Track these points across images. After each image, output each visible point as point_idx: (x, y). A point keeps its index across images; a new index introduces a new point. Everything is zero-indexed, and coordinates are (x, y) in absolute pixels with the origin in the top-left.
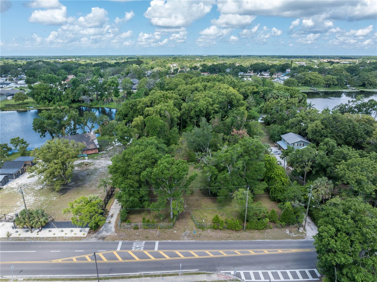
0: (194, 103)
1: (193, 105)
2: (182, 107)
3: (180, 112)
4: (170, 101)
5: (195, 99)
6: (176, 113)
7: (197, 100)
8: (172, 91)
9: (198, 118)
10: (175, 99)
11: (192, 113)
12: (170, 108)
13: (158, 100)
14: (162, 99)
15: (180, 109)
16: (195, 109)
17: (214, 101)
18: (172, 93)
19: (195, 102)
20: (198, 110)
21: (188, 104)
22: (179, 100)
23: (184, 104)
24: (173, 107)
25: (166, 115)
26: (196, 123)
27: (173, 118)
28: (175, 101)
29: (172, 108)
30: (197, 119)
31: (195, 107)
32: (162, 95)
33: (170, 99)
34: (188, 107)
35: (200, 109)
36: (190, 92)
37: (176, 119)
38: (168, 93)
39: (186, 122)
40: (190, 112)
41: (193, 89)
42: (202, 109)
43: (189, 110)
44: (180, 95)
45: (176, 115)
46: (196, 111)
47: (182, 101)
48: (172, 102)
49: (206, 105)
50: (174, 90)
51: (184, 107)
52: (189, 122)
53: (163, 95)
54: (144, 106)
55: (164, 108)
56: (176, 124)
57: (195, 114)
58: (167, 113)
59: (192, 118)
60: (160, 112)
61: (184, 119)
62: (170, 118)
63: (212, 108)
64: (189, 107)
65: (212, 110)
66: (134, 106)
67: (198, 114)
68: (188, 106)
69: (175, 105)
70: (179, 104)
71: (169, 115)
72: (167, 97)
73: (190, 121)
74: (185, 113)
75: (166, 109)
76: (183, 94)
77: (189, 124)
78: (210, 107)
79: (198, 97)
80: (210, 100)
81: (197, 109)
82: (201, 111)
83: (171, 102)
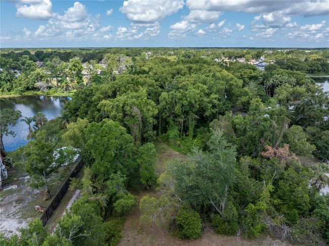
0: (180, 92)
1: (179, 95)
2: (160, 98)
3: (158, 106)
4: (142, 89)
5: (180, 86)
6: (151, 109)
7: (185, 88)
8: (145, 75)
9: (186, 115)
10: (150, 86)
11: (177, 109)
12: (142, 99)
13: (125, 87)
14: (130, 85)
15: (157, 102)
16: (181, 101)
17: (209, 89)
18: (146, 77)
19: (182, 90)
20: (187, 103)
21: (170, 93)
22: (155, 87)
23: (164, 94)
24: (146, 98)
25: (133, 114)
26: (184, 124)
27: (147, 118)
28: (150, 88)
29: (144, 101)
30: (185, 117)
31: (181, 99)
32: (130, 80)
33: (142, 85)
34: (170, 99)
35: (190, 102)
36: (171, 76)
37: (151, 120)
38: (141, 77)
39: (167, 123)
40: (173, 107)
41: (175, 72)
42: (193, 101)
43: (173, 104)
44: (156, 81)
45: (151, 114)
46: (183, 106)
47: (160, 89)
48: (145, 91)
49: (199, 96)
50: (148, 73)
51: (164, 99)
52: (172, 122)
53: (133, 80)
54: (103, 97)
55: (130, 101)
56: (151, 128)
57: (182, 110)
58: (136, 110)
59: (176, 116)
60: (123, 107)
61: (164, 117)
62: (140, 119)
63: (208, 100)
64: (172, 98)
65: (209, 103)
66: (88, 96)
67: (187, 109)
68: (171, 96)
69: (149, 95)
70: (156, 93)
71: (139, 113)
72: (137, 83)
73: (174, 120)
74: (166, 108)
75: (133, 103)
76: (160, 80)
77: (172, 126)
78: (206, 99)
79: (184, 83)
80: (205, 87)
81: (185, 103)
82: (191, 105)
83: (143, 91)
